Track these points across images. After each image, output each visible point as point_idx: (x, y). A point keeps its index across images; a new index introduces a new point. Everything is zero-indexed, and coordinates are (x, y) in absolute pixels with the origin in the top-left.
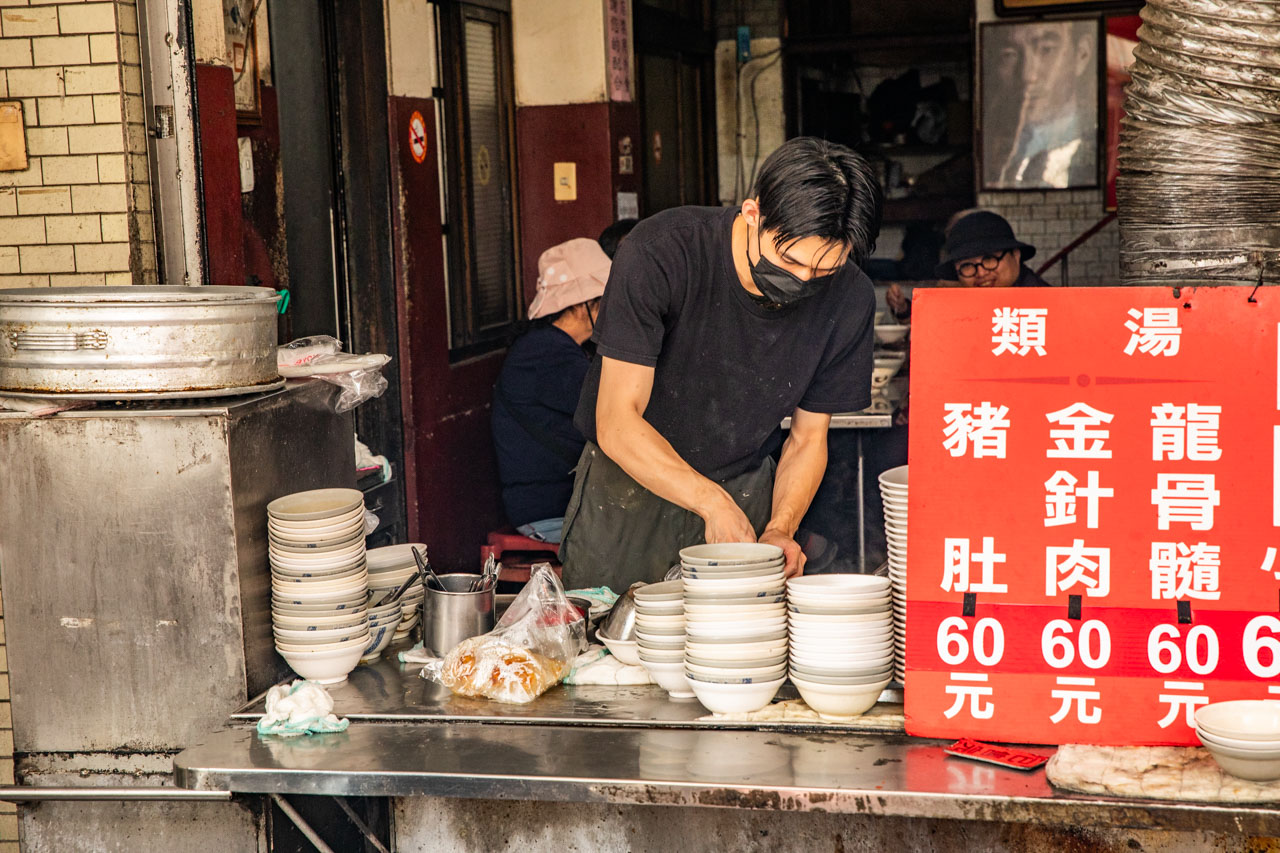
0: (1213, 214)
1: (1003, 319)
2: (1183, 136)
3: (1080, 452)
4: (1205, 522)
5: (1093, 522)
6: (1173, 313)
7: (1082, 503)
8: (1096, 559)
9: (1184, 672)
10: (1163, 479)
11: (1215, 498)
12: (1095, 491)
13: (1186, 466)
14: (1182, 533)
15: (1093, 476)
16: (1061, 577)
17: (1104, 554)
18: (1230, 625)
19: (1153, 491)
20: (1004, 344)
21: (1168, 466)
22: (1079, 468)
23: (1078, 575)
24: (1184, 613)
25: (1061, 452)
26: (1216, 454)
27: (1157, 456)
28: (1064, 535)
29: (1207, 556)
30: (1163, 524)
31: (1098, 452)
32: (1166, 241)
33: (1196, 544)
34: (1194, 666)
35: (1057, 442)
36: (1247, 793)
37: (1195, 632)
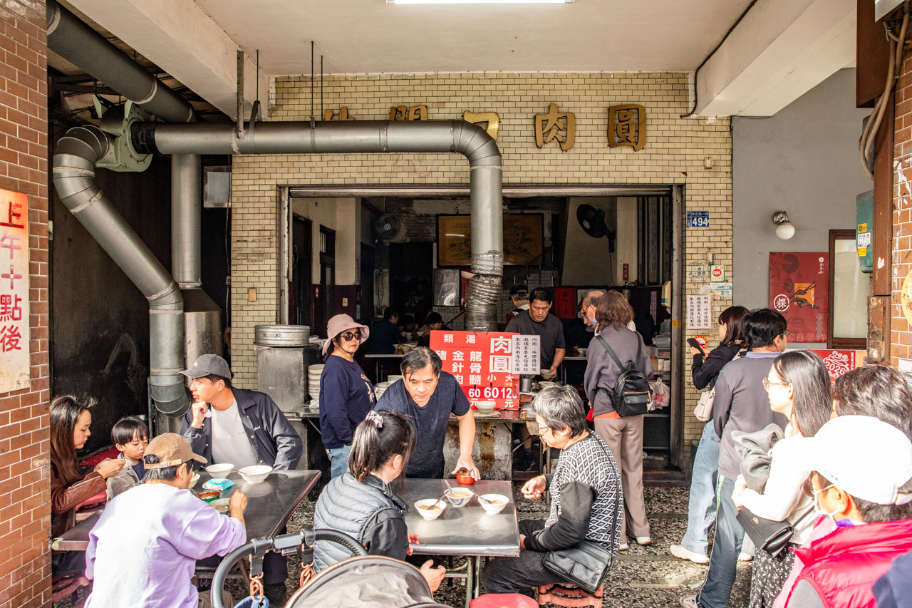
0: (481, 320)
1: (446, 336)
2: (476, 306)
3: (458, 359)
4: (479, 372)
5: (460, 371)
6: (474, 336)
7: (458, 368)
9: (475, 397)
10: (472, 364)
11: (480, 367)
12: (461, 366)
13: (476, 362)
14: (475, 373)
15: (460, 364)
17: (462, 377)
18: (482, 389)
19: (470, 366)
20: (446, 341)
21: (473, 362)
22: (458, 362)
24: (475, 387)
25: (455, 359)
26: (481, 360)
27: (471, 360)
28: (456, 373)
29: (479, 377)
30: (472, 372)
31: (462, 359)
32: (473, 323)
33: (477, 375)
34: (476, 396)
35: (454, 357)
36: (484, 415)
37: (477, 390)
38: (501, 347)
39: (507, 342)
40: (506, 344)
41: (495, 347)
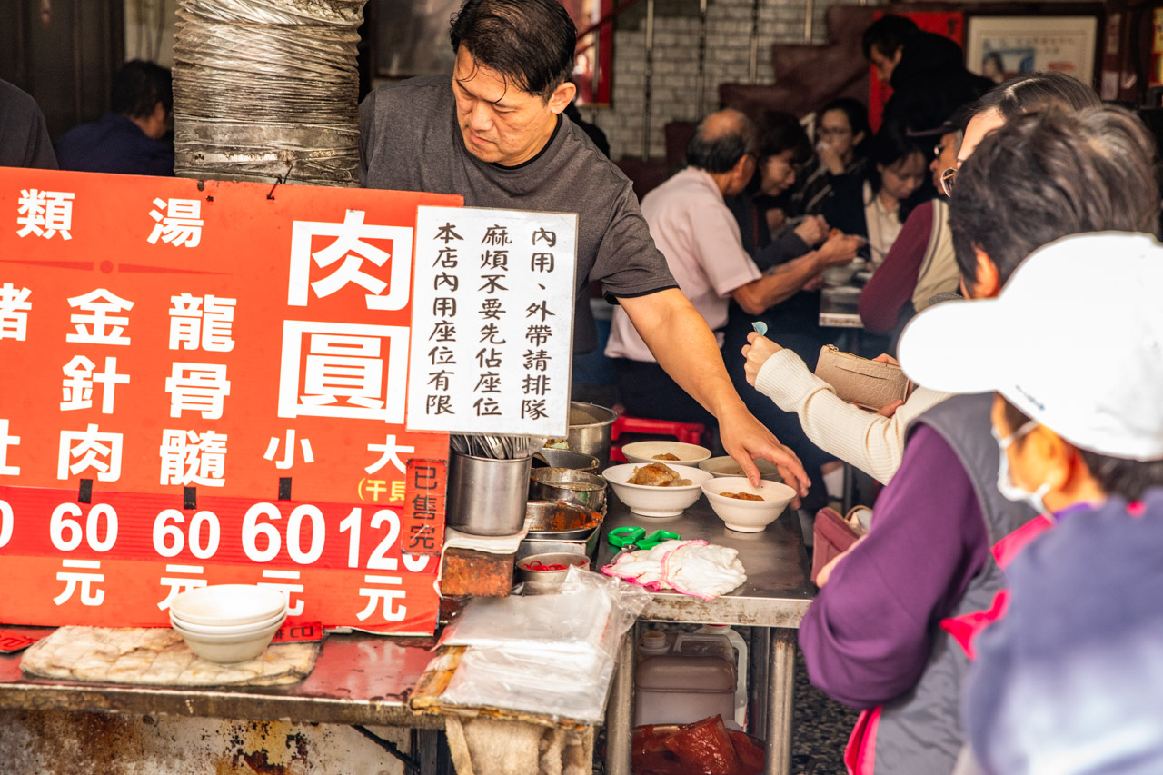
0: (247, 111)
1: (30, 200)
2: (220, 31)
3: (99, 338)
4: (215, 412)
5: (108, 407)
6: (196, 205)
7: (98, 389)
8: (108, 444)
9: (186, 556)
10: (178, 367)
11: (225, 388)
12: (112, 377)
13: (200, 355)
14: (193, 421)
15: (111, 362)
16: (73, 460)
17: (117, 439)
18: (231, 509)
19: (168, 379)
20: (29, 226)
21: (183, 355)
22: (97, 354)
23: (90, 460)
24: (190, 499)
25: (81, 337)
26: (229, 345)
27: (174, 345)
28: (78, 420)
29: (215, 444)
30: (175, 412)
31: (117, 339)
32: (204, 133)
33: (206, 432)
35: (77, 327)
36: (204, 676)
37: (199, 517)
38: (350, 272)
39: (386, 245)
40: (379, 257)
41: (317, 273)
